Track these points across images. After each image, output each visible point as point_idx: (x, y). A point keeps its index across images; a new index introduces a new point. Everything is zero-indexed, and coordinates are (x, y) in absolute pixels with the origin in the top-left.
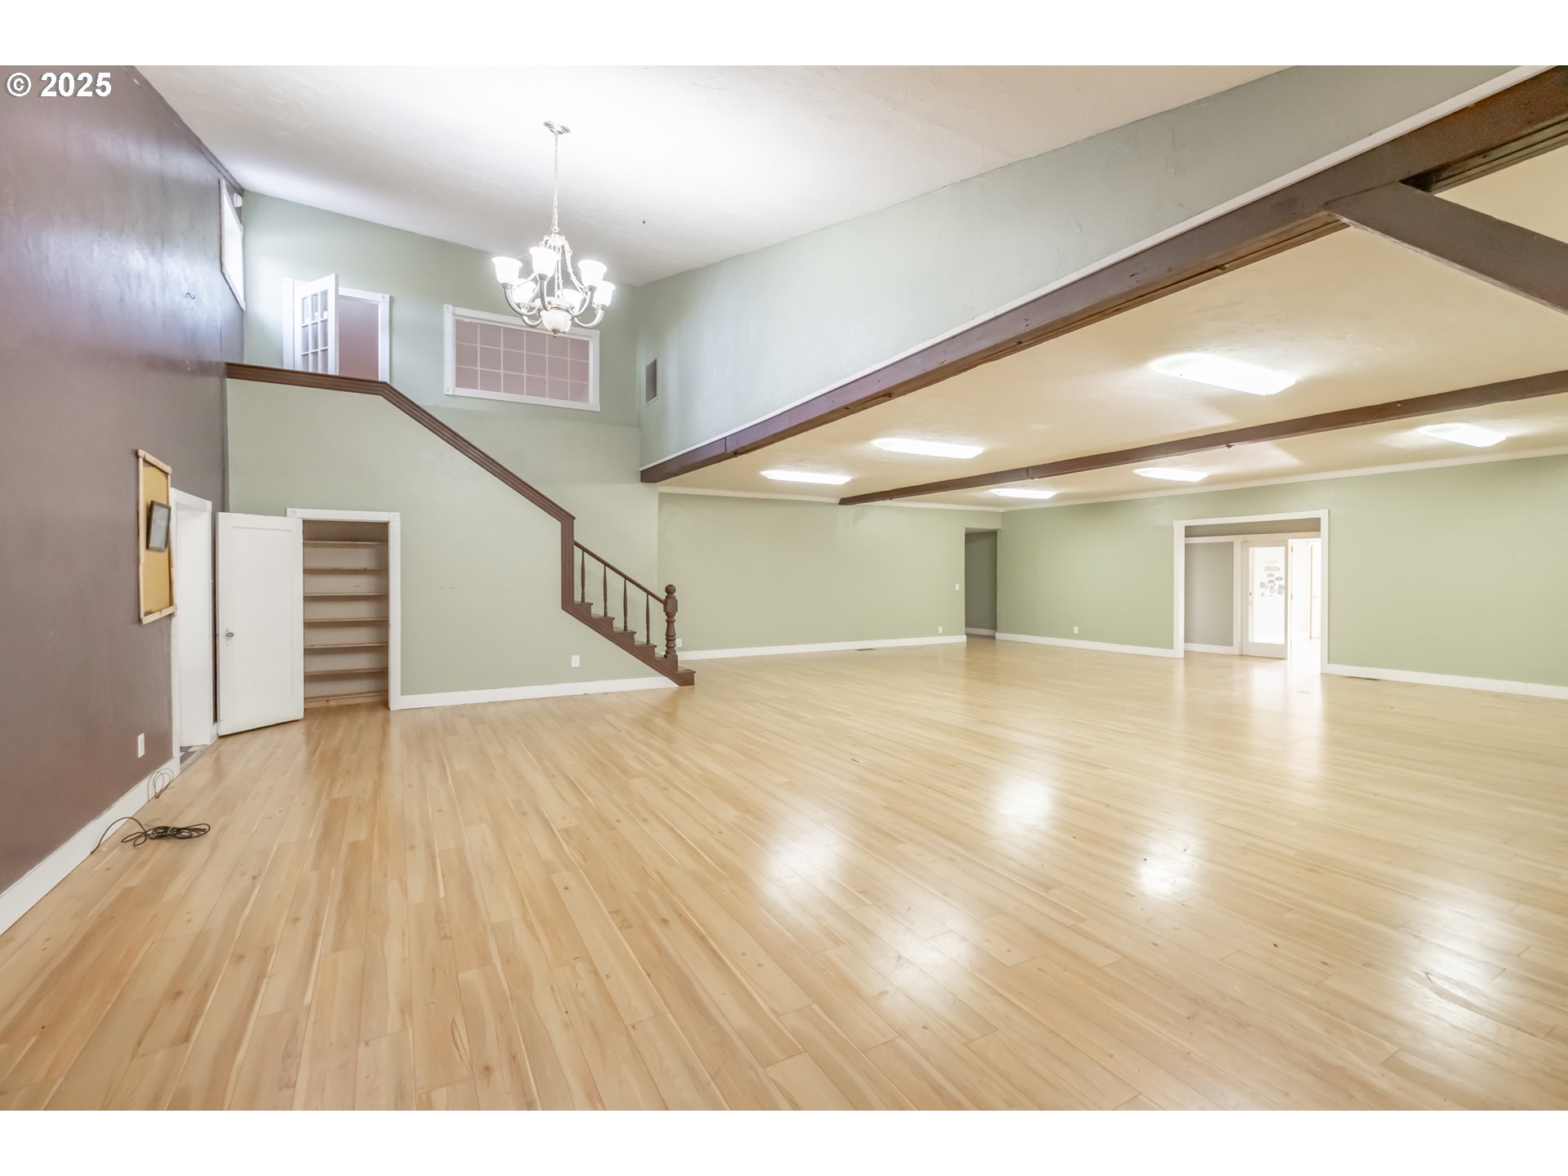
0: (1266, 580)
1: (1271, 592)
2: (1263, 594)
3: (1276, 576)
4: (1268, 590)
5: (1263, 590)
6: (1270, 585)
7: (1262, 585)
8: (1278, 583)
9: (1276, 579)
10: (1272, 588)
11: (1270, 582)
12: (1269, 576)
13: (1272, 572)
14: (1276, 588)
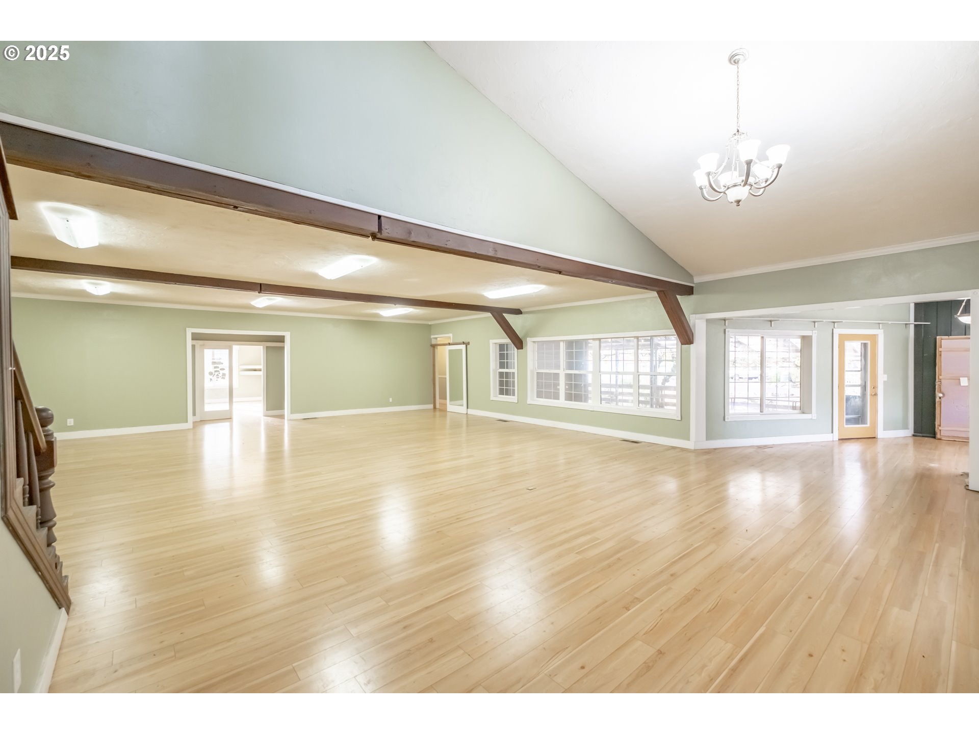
0: (213, 370)
1: (217, 378)
2: (211, 379)
3: (220, 368)
4: (215, 377)
5: (211, 377)
6: (216, 373)
7: (211, 374)
8: (221, 372)
9: (221, 369)
10: (218, 375)
11: (215, 371)
12: (215, 367)
13: (218, 365)
14: (220, 375)
